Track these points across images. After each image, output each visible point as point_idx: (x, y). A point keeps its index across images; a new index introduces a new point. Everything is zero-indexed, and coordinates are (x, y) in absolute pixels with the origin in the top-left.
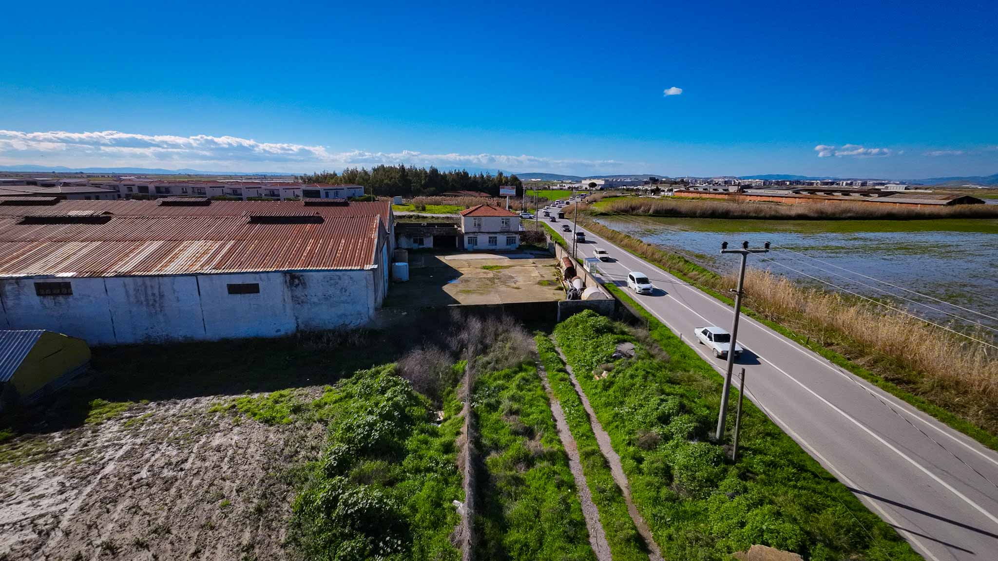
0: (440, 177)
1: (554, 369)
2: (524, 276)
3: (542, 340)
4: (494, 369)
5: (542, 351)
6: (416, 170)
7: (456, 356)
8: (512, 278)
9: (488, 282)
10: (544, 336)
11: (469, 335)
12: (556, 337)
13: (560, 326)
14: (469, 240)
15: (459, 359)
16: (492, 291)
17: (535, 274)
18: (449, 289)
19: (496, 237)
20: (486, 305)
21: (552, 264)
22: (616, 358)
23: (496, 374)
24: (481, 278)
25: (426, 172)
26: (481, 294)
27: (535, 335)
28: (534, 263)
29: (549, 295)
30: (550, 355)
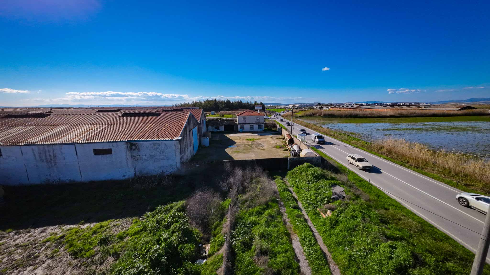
0: (231, 104)
1: (290, 206)
2: (267, 144)
3: (280, 183)
4: (250, 206)
5: (280, 190)
6: (221, 101)
7: (224, 196)
8: (261, 144)
9: (249, 147)
10: (281, 179)
11: (234, 180)
12: (288, 180)
13: (290, 172)
14: (240, 127)
15: (226, 197)
16: (250, 151)
17: (272, 142)
18: (229, 151)
19: (253, 126)
20: (245, 160)
21: (281, 137)
22: (335, 199)
23: (251, 210)
24: (245, 145)
25: (225, 102)
26: (245, 153)
27: (275, 179)
28: (271, 137)
29: (281, 154)
30: (286, 194)
